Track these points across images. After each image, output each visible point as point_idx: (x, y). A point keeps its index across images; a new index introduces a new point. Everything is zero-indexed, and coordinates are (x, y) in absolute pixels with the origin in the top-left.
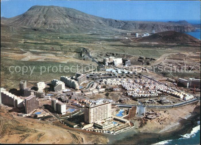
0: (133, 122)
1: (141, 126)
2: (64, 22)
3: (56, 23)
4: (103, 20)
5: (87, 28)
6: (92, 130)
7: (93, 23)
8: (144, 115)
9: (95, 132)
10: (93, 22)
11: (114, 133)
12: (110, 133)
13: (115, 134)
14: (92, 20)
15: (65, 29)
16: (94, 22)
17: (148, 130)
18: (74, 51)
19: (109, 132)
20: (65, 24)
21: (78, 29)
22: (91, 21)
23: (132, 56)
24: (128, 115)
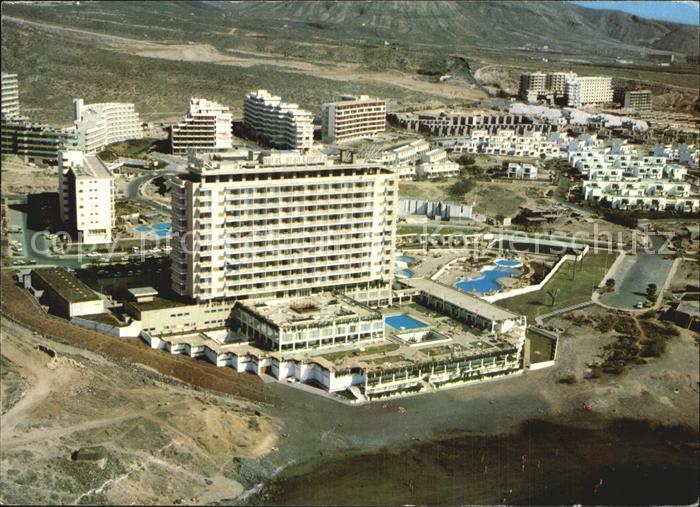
0: (556, 334)
1: (613, 366)
2: (434, 8)
3: (402, 9)
4: (585, 16)
5: (516, 33)
6: (194, 352)
7: (546, 20)
8: (660, 299)
9: (214, 363)
10: (547, 16)
11: (356, 392)
12: (325, 388)
13: (360, 399)
14: (544, 10)
15: (434, 34)
16: (550, 17)
17: (665, 400)
18: (418, 68)
19: (319, 376)
20: (434, 17)
21: (484, 34)
22: (539, 12)
23: (669, 90)
24: (537, 288)
